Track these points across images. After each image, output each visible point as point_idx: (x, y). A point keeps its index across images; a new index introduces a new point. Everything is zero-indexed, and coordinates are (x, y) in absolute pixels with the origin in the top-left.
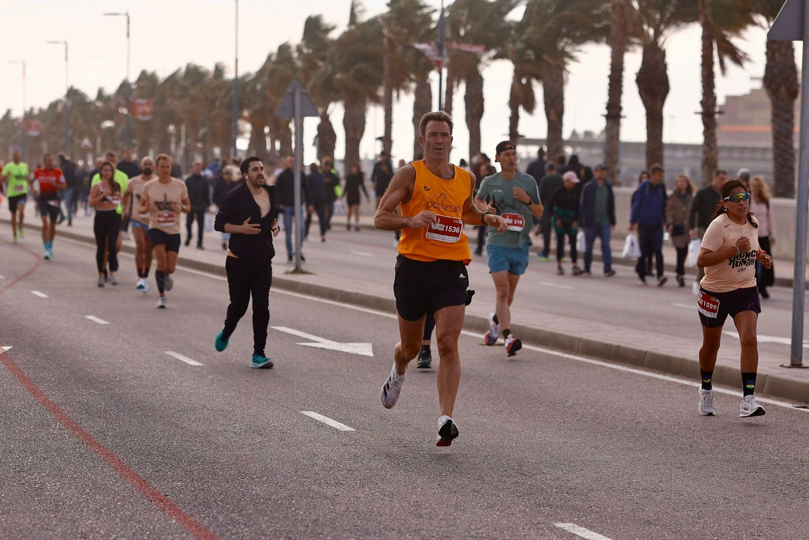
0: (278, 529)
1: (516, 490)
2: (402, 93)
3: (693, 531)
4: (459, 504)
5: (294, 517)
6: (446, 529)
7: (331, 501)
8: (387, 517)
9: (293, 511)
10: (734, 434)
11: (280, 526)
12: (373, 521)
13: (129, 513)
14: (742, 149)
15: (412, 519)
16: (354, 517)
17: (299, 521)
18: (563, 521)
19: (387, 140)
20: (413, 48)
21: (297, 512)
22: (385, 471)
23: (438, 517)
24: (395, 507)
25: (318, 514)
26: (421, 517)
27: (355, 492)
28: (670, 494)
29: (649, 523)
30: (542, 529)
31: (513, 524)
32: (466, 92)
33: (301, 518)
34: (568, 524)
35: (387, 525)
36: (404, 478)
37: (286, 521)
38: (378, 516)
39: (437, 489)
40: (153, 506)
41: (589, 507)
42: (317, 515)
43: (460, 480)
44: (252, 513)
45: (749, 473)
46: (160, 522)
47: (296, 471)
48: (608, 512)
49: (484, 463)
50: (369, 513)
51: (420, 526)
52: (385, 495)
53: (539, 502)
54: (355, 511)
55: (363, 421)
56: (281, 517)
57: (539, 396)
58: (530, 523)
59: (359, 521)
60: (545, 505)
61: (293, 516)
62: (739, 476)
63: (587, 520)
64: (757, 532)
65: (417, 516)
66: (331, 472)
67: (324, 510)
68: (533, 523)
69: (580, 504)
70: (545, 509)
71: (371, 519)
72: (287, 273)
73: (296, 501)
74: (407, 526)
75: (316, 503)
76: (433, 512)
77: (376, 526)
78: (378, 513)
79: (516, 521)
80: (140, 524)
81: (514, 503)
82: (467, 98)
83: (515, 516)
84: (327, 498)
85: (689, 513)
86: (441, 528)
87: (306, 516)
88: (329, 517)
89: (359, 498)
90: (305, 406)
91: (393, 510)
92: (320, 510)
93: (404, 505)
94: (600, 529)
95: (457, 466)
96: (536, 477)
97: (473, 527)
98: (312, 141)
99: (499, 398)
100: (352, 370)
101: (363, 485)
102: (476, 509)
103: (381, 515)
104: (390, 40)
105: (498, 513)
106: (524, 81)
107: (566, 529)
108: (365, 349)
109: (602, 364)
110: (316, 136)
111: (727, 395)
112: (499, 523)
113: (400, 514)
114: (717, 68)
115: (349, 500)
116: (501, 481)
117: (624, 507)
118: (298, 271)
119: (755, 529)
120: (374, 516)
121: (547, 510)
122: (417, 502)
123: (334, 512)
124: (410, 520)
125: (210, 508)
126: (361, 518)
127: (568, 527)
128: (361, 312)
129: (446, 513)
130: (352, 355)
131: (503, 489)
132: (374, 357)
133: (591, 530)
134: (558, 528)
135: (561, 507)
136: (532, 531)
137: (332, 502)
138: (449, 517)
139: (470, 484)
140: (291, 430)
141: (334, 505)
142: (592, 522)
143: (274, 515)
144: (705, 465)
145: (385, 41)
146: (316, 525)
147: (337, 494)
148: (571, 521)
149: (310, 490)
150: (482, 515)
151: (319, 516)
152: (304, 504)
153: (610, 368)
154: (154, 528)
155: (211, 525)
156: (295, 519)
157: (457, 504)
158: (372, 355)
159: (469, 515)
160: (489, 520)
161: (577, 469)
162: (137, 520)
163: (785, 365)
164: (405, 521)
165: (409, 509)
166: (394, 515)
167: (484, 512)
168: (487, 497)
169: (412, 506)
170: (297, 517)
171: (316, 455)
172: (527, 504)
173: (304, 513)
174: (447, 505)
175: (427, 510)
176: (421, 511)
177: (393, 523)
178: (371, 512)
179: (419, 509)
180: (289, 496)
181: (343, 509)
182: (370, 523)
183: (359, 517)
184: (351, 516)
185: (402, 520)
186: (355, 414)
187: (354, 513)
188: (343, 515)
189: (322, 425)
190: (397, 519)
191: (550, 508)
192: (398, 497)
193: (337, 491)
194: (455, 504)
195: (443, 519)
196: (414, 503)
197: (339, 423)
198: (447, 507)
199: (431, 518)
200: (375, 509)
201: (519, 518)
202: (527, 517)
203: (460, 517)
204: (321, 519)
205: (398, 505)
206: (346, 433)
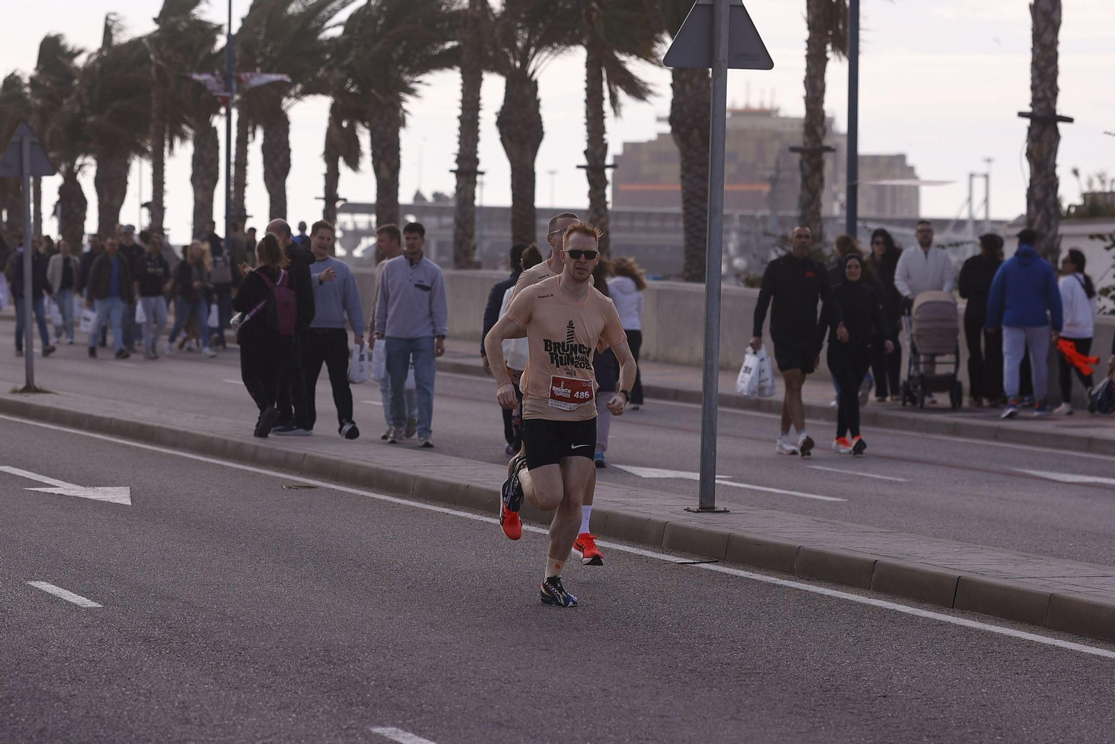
1: (321, 684)
2: (177, 141)
3: (558, 734)
4: (241, 705)
5: (12, 726)
6: (222, 739)
7: (64, 703)
8: (141, 724)
9: (11, 717)
10: (620, 603)
12: (122, 729)
14: (648, 216)
15: (175, 726)
16: (96, 724)
17: (20, 732)
18: (382, 724)
19: (156, 207)
20: (191, 79)
21: (18, 719)
22: (141, 661)
23: (211, 722)
24: (153, 709)
25: (46, 721)
26: (188, 723)
27: (99, 691)
28: (529, 686)
29: (500, 724)
30: (353, 735)
31: (314, 729)
32: (264, 139)
33: (23, 728)
34: (390, 729)
35: (141, 735)
36: (167, 671)
38: (128, 723)
39: (212, 684)
41: (419, 706)
42: (44, 722)
43: (243, 671)
45: (639, 655)
47: (18, 664)
48: (444, 711)
49: (277, 648)
50: (117, 719)
51: (187, 734)
52: (139, 694)
53: (351, 699)
54: (97, 717)
55: (113, 593)
57: (358, 555)
58: (337, 729)
59: (102, 730)
60: (360, 704)
61: (10, 725)
62: (624, 659)
63: (415, 722)
64: (645, 734)
65: (183, 722)
66: (67, 664)
67: (55, 716)
68: (342, 728)
69: (408, 701)
70: (359, 709)
71: (118, 727)
72: (15, 391)
73: (17, 704)
74: (169, 735)
75: (44, 707)
76: (205, 716)
77: (125, 737)
78: (129, 719)
79: (318, 726)
81: (317, 702)
82: (265, 149)
83: (317, 719)
84: (59, 700)
85: (554, 710)
86: (215, 737)
87: (29, 725)
88: (62, 725)
89: (104, 699)
90: (33, 575)
91: (150, 714)
92: (48, 716)
93: (165, 707)
94: (432, 734)
95: (240, 653)
96: (349, 666)
97: (258, 735)
98: (51, 210)
99: (302, 559)
100: (101, 523)
101: (109, 682)
102: (264, 710)
103: (133, 722)
104: (159, 68)
105: (294, 715)
106: (345, 124)
107: (386, 735)
108: (120, 496)
109: (446, 510)
110: (58, 202)
111: (613, 550)
112: (295, 728)
113: (159, 719)
114: (607, 106)
115: (90, 702)
116: (300, 673)
117: (466, 704)
118: (30, 388)
119: (642, 730)
120: (123, 723)
121: (362, 710)
122: (183, 703)
123: (68, 718)
124: (173, 726)
126: (105, 726)
127: (389, 732)
128: (116, 444)
129: (222, 717)
130: (102, 503)
131: (303, 683)
132: (131, 506)
133: (420, 736)
134: (376, 735)
135: (381, 705)
136: (340, 739)
137: (66, 705)
138: (226, 722)
139: (257, 676)
140: (12, 608)
141: (68, 709)
142: (421, 726)
144: (578, 646)
145: (153, 70)
146: (44, 736)
147: (73, 693)
148: (394, 725)
149: (35, 689)
150: (273, 719)
151: (48, 723)
152: (27, 708)
153: (455, 516)
156: (14, 729)
157: (239, 704)
158: (129, 503)
159: (255, 719)
160: (281, 725)
161: (405, 653)
163: (691, 508)
164: (166, 728)
165: (172, 713)
166: (151, 720)
167: (275, 714)
168: (281, 694)
169: (177, 708)
170: (16, 726)
171: (46, 642)
172: (335, 703)
173: (27, 720)
174: (224, 705)
175: (197, 714)
176: (189, 715)
177: (149, 731)
178: (119, 717)
179: (185, 713)
180: (6, 698)
181: (80, 714)
182: (117, 733)
183: (103, 725)
184: (91, 723)
185: (161, 727)
186: (103, 584)
187: (96, 719)
188: (81, 722)
189: (54, 600)
190: (154, 726)
191: (366, 707)
192: (158, 697)
193: (74, 690)
194: (236, 705)
195: (218, 725)
196: (179, 704)
197: (80, 597)
198: (224, 708)
199: (202, 724)
200: (125, 713)
201: (323, 722)
202: (333, 720)
203: (242, 722)
204: (50, 728)
205: (156, 707)
206: (89, 610)
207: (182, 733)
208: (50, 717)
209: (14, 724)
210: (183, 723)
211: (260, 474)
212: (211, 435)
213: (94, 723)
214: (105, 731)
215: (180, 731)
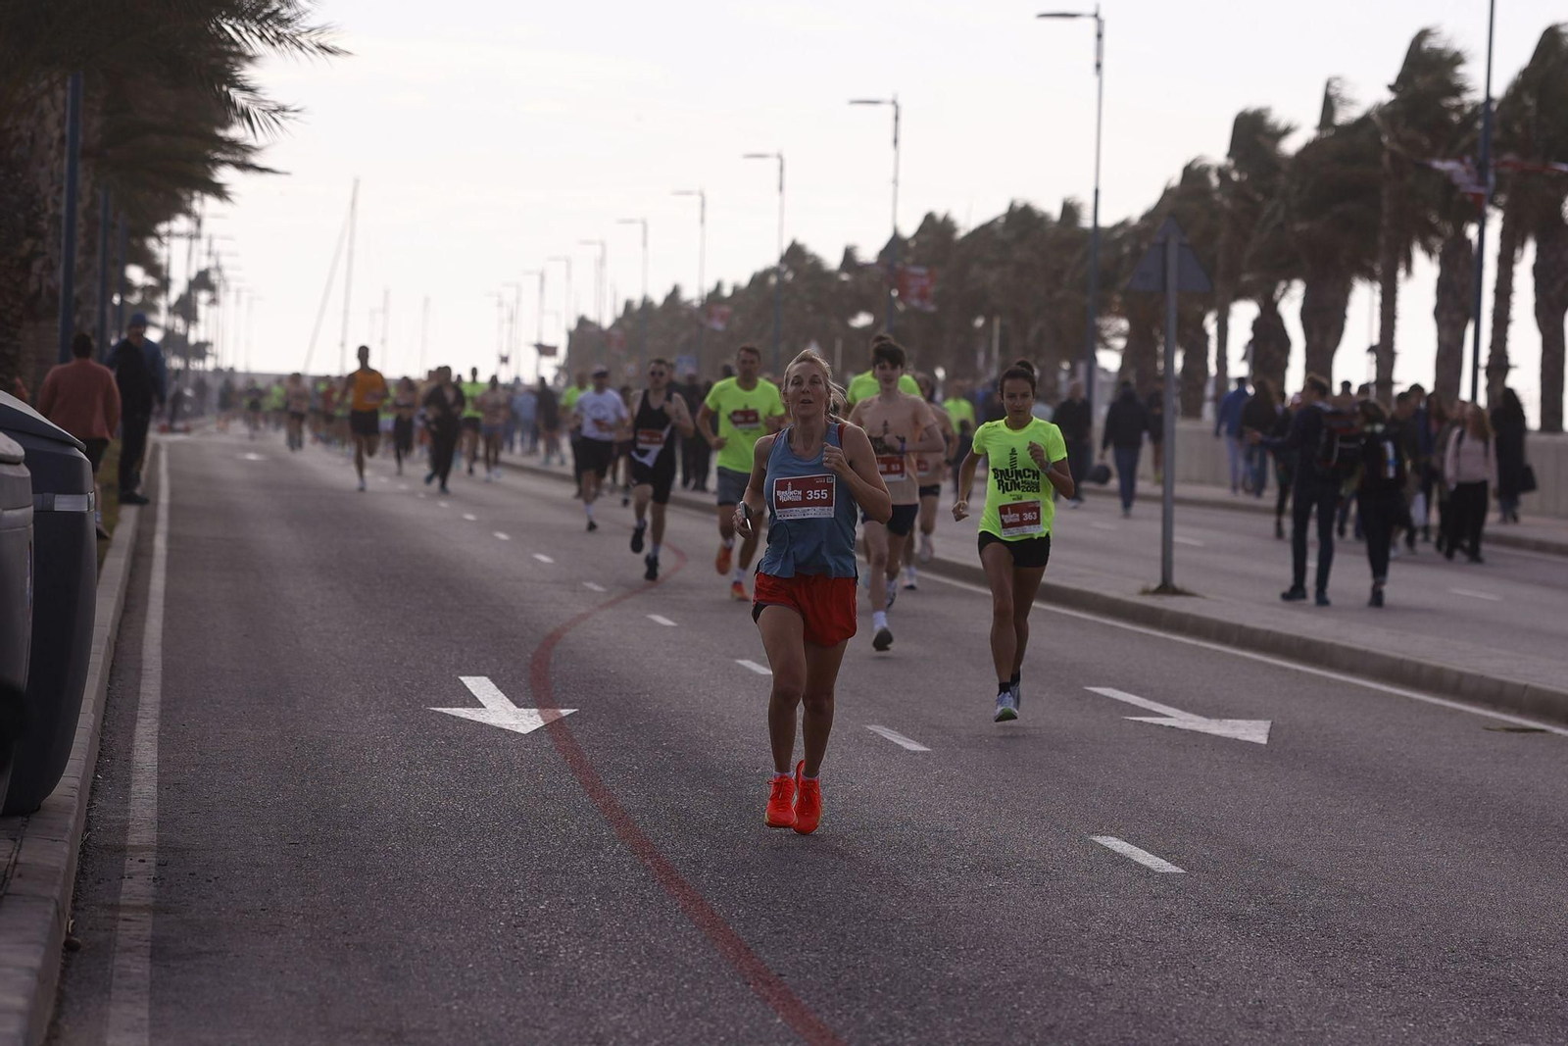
0: (974, 1039)
1: (1463, 986)
4: (1341, 1007)
5: (1012, 1020)
7: (1093, 993)
8: (1192, 1025)
9: (1013, 1009)
11: (979, 1034)
12: (1163, 1031)
13: (699, 1003)
16: (1129, 1023)
19: (1384, 352)
20: (1431, 169)
21: (1022, 1010)
22: (1217, 945)
24: (1214, 1008)
25: (1061, 1015)
26: (1257, 1028)
27: (1147, 980)
32: (1537, 258)
33: (1025, 1023)
35: (1187, 1040)
37: (994, 1026)
38: (1174, 1023)
39: (1308, 979)
40: (748, 992)
42: (1058, 1017)
44: (933, 1011)
46: (752, 1021)
47: (1046, 941)
50: (1162, 1019)
53: (1499, 1008)
54: (1134, 1013)
55: (1205, 856)
56: (986, 1021)
59: (1134, 1032)
60: (1510, 1014)
61: (1010, 1018)
65: (1252, 1025)
66: (1112, 944)
67: (1075, 1009)
70: (1507, 1021)
71: (1159, 1028)
72: (1145, 592)
73: (1026, 992)
75: (1064, 997)
76: (1285, 1020)
78: (1176, 1018)
80: (712, 1022)
81: (1450, 1009)
82: (1538, 270)
84: (1088, 988)
87: (1036, 1019)
88: (1081, 1022)
89: (1150, 991)
90: (1101, 828)
91: (1208, 1013)
92: (1066, 1009)
93: (1233, 1005)
95: (1360, 941)
96: (1510, 964)
98: (1243, 351)
100: (1216, 766)
101: (1165, 969)
102: (1371, 1016)
103: (1181, 1022)
104: (1394, 157)
105: (1411, 1025)
108: (1255, 732)
110: (1250, 342)
113: (1220, 1021)
115: (1129, 994)
118: (1166, 588)
120: (1167, 1023)
121: (1511, 1022)
122: (1260, 1001)
123: (1092, 1014)
125: (857, 999)
126: (1141, 1025)
128: (1270, 666)
129: (1309, 1023)
130: (1224, 739)
131: (1437, 984)
132: (1266, 746)
137: (1095, 996)
138: (1313, 1029)
140: (1059, 869)
141: (1096, 1002)
143: (975, 1015)
145: (1385, 159)
146: (1051, 1034)
147: (1109, 981)
149: (1058, 973)
150: (1380, 1027)
151: (1062, 1019)
152: (1039, 998)
154: (737, 1031)
155: (848, 1029)
156: (1013, 1023)
157: (1338, 1007)
158: (1264, 742)
159: (1354, 1027)
160: (1390, 1036)
162: (709, 1016)
164: (1225, 1033)
165: (1241, 1013)
166: (1207, 1021)
167: (1385, 1022)
168: (1401, 996)
169: (1250, 1007)
170: (1017, 1020)
171: (1091, 914)
172: (1475, 1011)
173: (1035, 1013)
174: (1317, 1007)
175: (1274, 1016)
176: (1263, 1018)
177: (1200, 1035)
178: (1164, 1016)
179: (1259, 1015)
180: (1015, 983)
181: (1112, 1008)
182: (1154, 1035)
183: (1139, 1023)
184: (1123, 1021)
185: (1219, 1030)
186: (1194, 844)
187: (1130, 1015)
188: (1108, 1019)
189: (1123, 861)
190: (1210, 1029)
191: (1518, 1019)
192: (1227, 992)
193: (1111, 978)
194: (1333, 1007)
195: (1300, 1032)
196: (1254, 1002)
197: (1158, 859)
198: (1316, 1011)
199: (1278, 1029)
200: (1174, 1010)
201: (1450, 1035)
202: (1465, 1033)
203: (1334, 1030)
204: (1063, 1024)
205: (1220, 1005)
206: (1165, 876)
207: (1246, 1040)
208: (1068, 1011)
209: (1015, 1017)
210: (1252, 1028)
211: (1461, 711)
212: (1400, 656)
213: (1126, 1021)
214: (1138, 1033)
215: (1244, 1037)
